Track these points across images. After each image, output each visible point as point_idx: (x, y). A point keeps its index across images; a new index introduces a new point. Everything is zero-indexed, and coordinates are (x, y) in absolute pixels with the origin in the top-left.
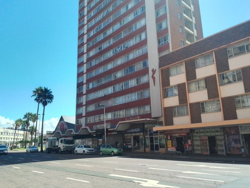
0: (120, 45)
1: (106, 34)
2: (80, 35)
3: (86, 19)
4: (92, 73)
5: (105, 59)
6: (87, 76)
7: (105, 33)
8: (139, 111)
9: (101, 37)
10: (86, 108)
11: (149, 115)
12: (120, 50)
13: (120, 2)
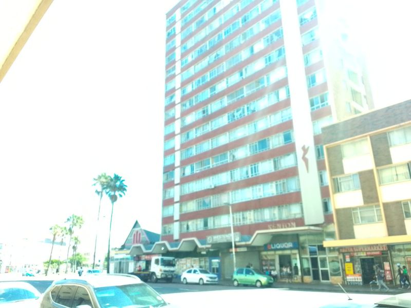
0: (242, 108)
1: (215, 90)
2: (168, 90)
3: (178, 66)
4: (191, 150)
5: (215, 128)
6: (181, 154)
7: (213, 89)
8: (280, 214)
9: (207, 94)
10: (181, 206)
11: (300, 222)
12: (240, 115)
13: (239, 41)
